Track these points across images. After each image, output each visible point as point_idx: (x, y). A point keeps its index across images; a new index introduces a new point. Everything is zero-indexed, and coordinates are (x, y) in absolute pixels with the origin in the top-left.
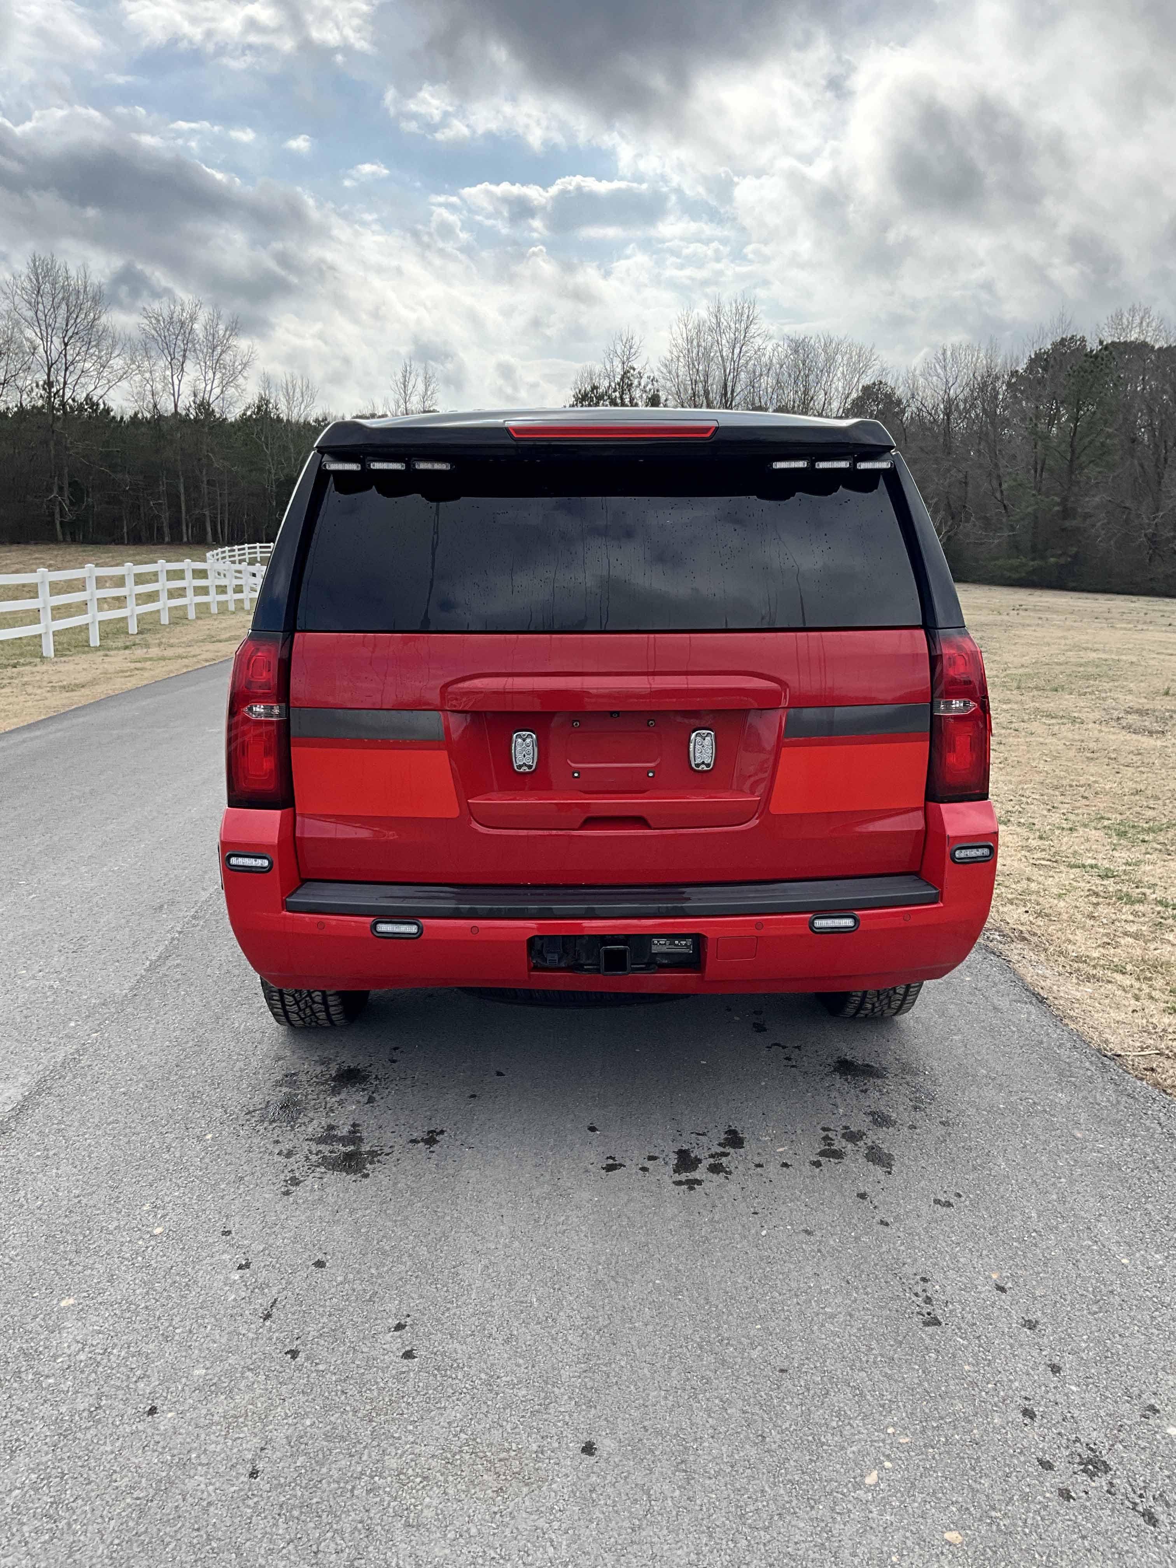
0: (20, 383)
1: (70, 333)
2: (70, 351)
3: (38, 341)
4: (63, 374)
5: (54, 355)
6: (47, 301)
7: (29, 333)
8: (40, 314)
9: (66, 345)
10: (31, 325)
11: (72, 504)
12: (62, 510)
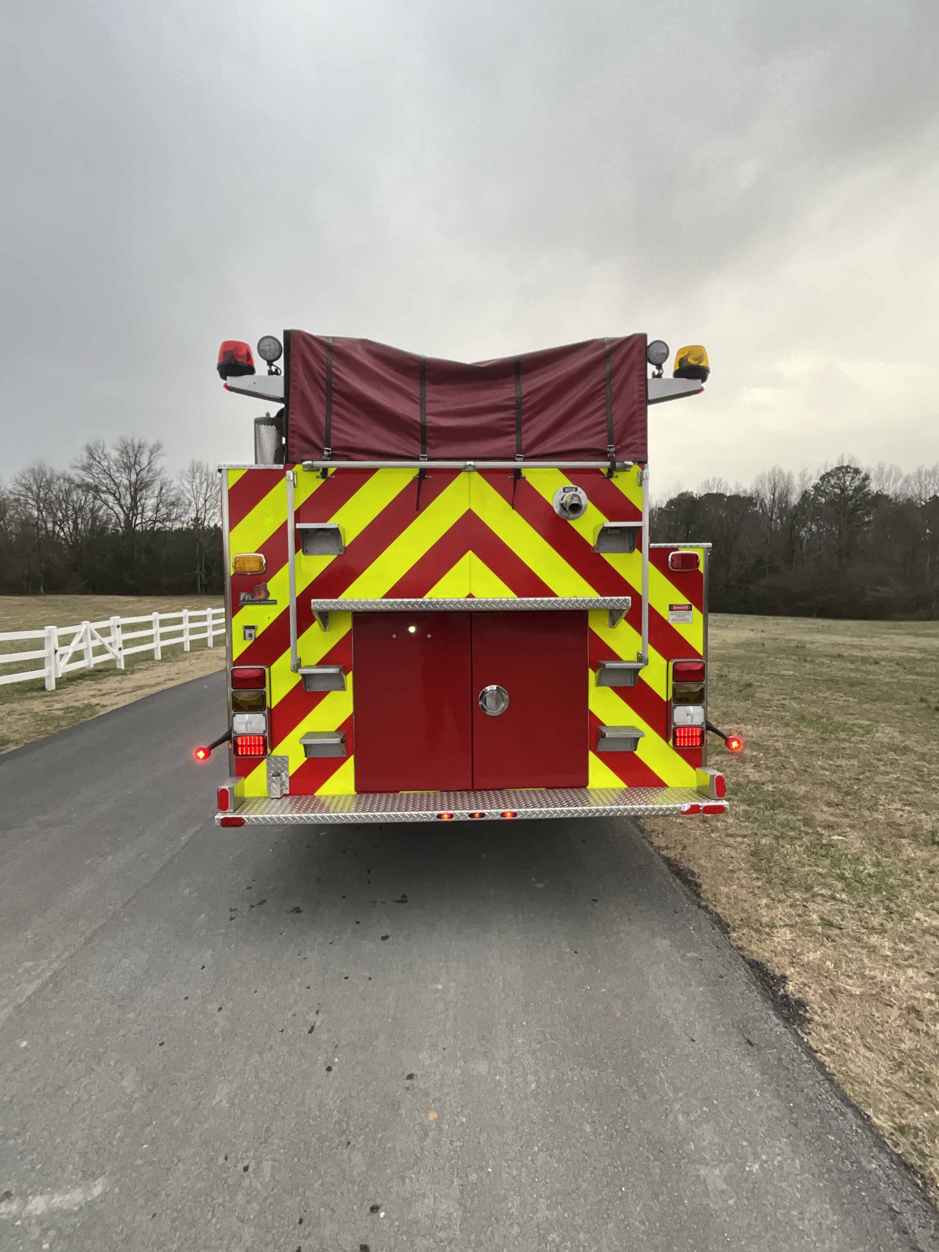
0: (183, 519)
1: (208, 495)
2: (208, 504)
3: (192, 499)
4: (203, 514)
5: (200, 505)
6: (197, 481)
7: (188, 495)
8: (194, 487)
9: (206, 501)
10: (189, 492)
11: (206, 576)
12: (201, 579)
